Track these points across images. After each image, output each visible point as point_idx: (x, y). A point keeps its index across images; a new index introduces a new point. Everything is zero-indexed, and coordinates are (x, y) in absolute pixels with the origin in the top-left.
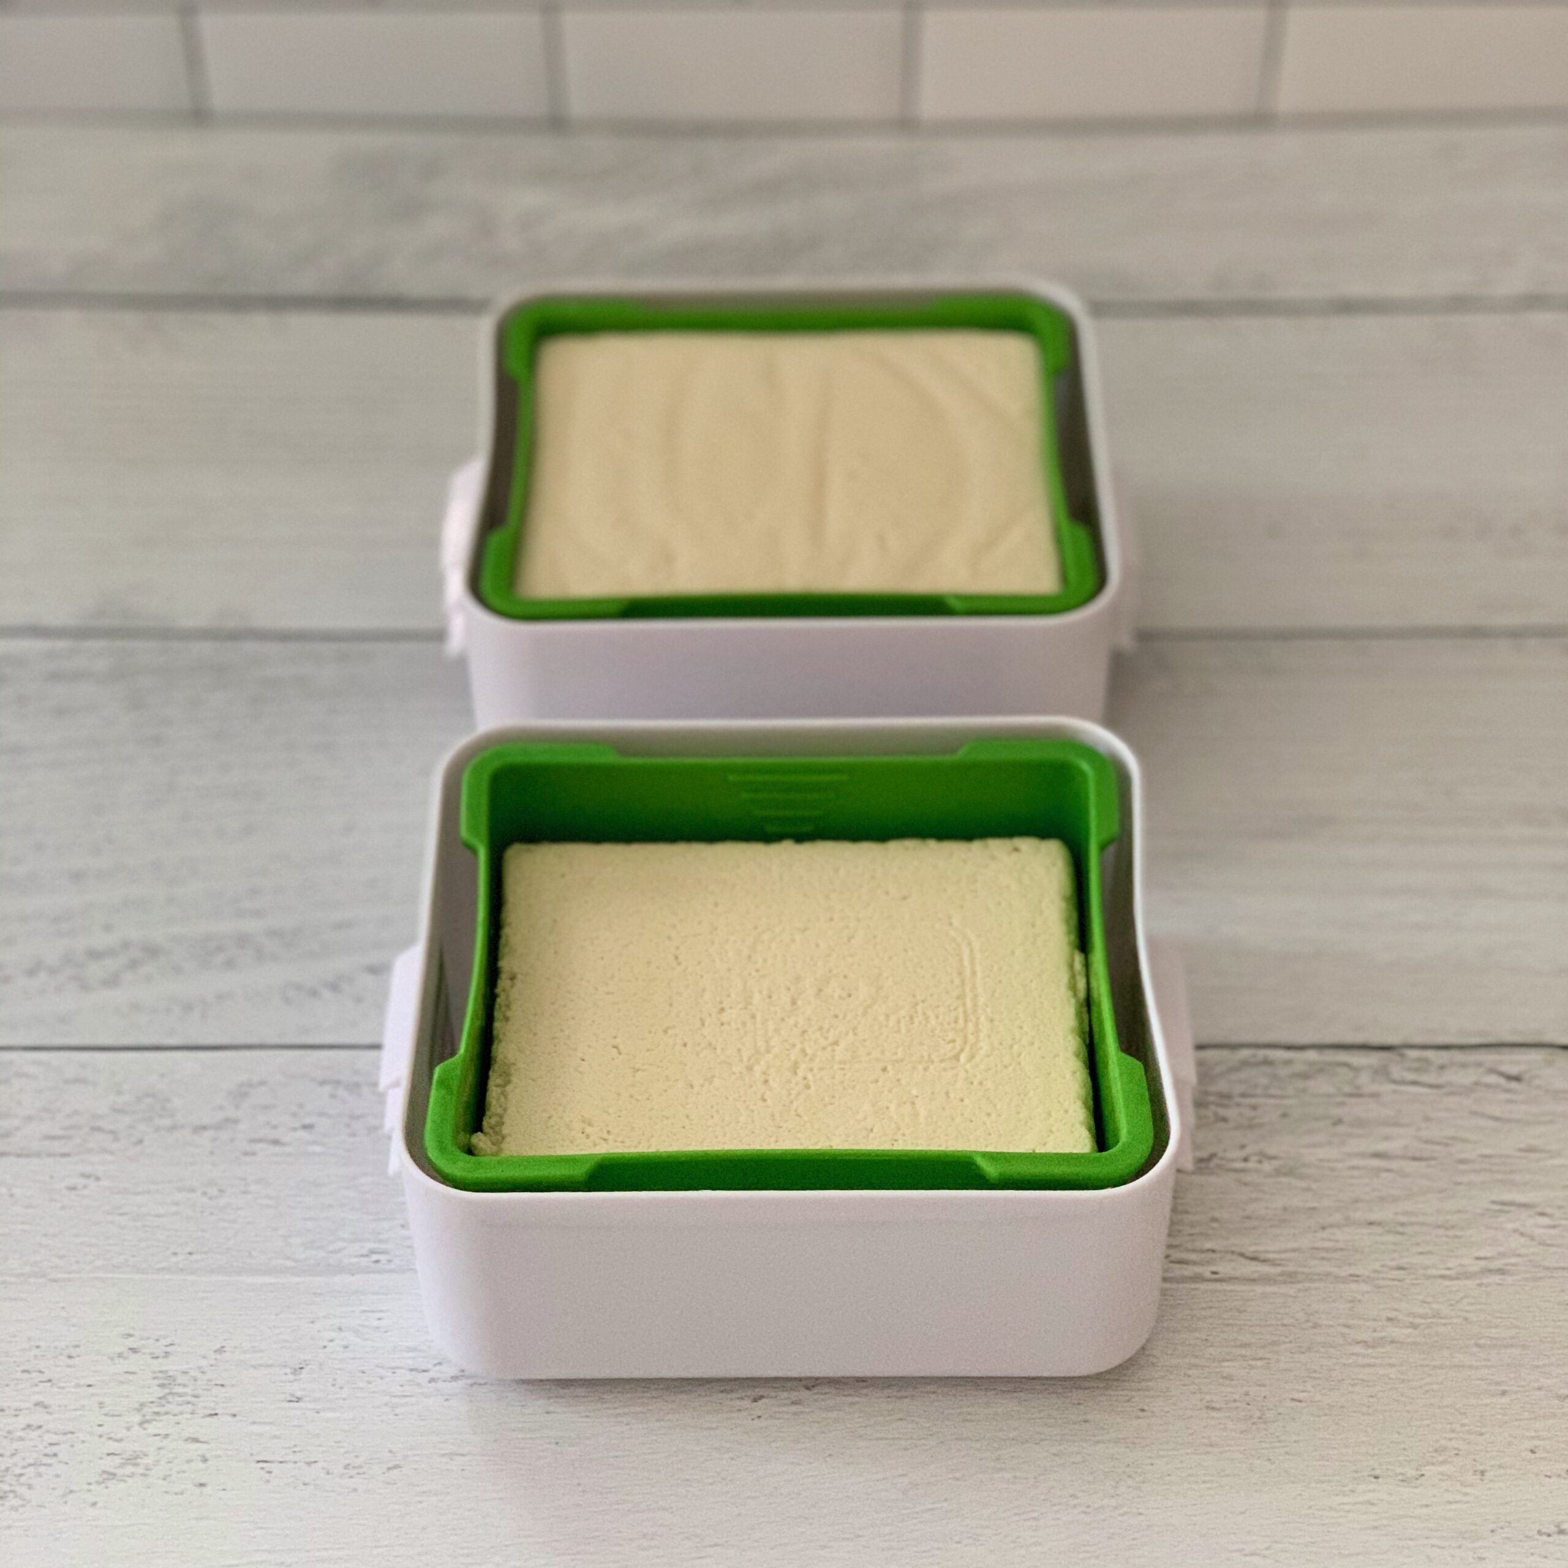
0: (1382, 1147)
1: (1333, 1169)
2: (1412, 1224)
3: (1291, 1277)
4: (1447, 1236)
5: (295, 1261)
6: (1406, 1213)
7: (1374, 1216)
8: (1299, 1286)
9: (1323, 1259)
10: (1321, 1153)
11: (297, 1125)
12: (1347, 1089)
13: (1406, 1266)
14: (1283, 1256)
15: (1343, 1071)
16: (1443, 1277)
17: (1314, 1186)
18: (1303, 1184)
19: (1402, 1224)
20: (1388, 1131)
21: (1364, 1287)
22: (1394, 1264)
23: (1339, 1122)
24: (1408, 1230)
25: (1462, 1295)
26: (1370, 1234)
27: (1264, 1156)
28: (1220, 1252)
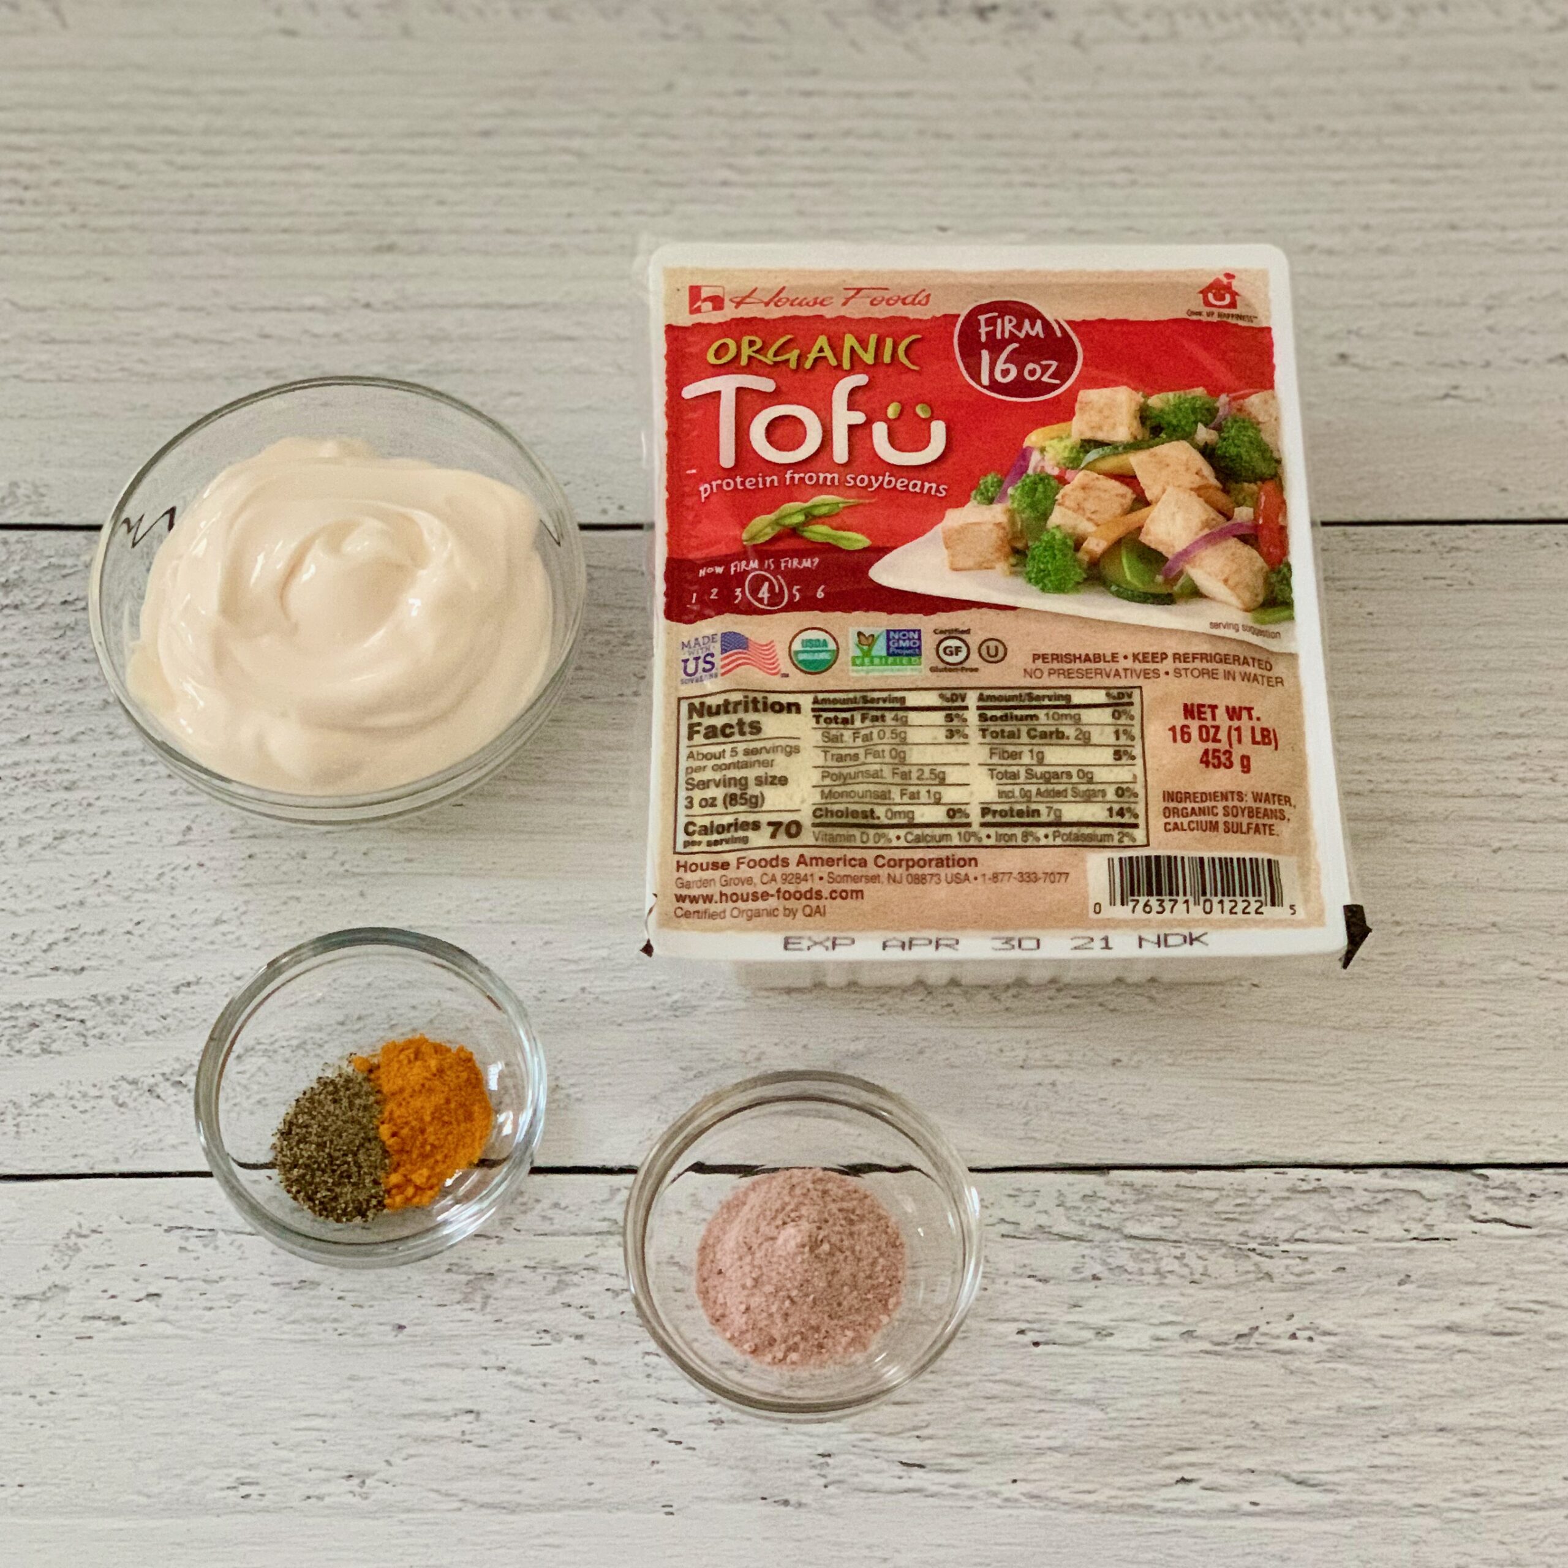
0: (1459, 1316)
1: (1398, 1350)
2: (1488, 1429)
3: (1345, 1510)
4: (1532, 1447)
5: (149, 1496)
6: (1482, 1414)
7: (1444, 1420)
8: (1354, 1521)
9: (1384, 1481)
10: (1386, 1325)
11: (142, 1295)
12: (1418, 1230)
13: (1483, 1490)
14: (1336, 1478)
15: (1413, 1200)
16: (1524, 1506)
17: (1375, 1374)
18: (1363, 1372)
19: (1479, 1430)
20: (1466, 1292)
21: (1431, 1522)
22: (1467, 1487)
23: (1406, 1279)
24: (1483, 1437)
25: (1546, 1532)
26: (1441, 1445)
27: (1316, 1332)
28: (1262, 1472)
